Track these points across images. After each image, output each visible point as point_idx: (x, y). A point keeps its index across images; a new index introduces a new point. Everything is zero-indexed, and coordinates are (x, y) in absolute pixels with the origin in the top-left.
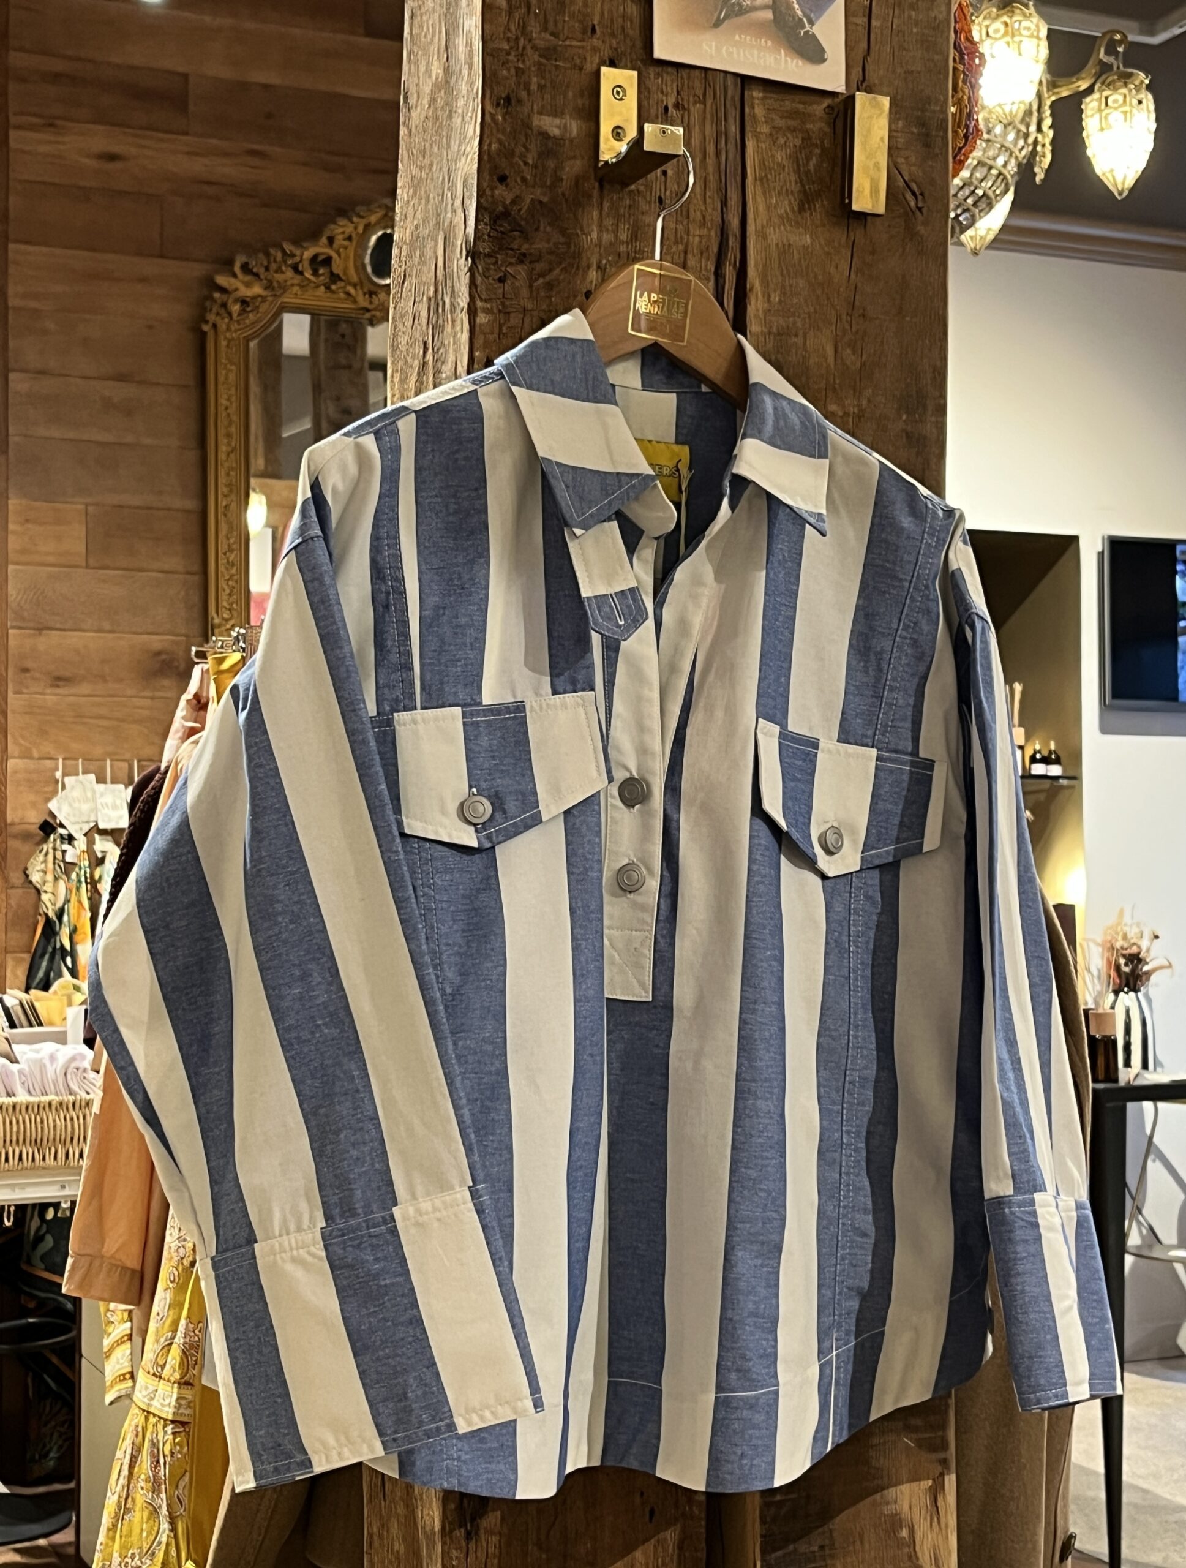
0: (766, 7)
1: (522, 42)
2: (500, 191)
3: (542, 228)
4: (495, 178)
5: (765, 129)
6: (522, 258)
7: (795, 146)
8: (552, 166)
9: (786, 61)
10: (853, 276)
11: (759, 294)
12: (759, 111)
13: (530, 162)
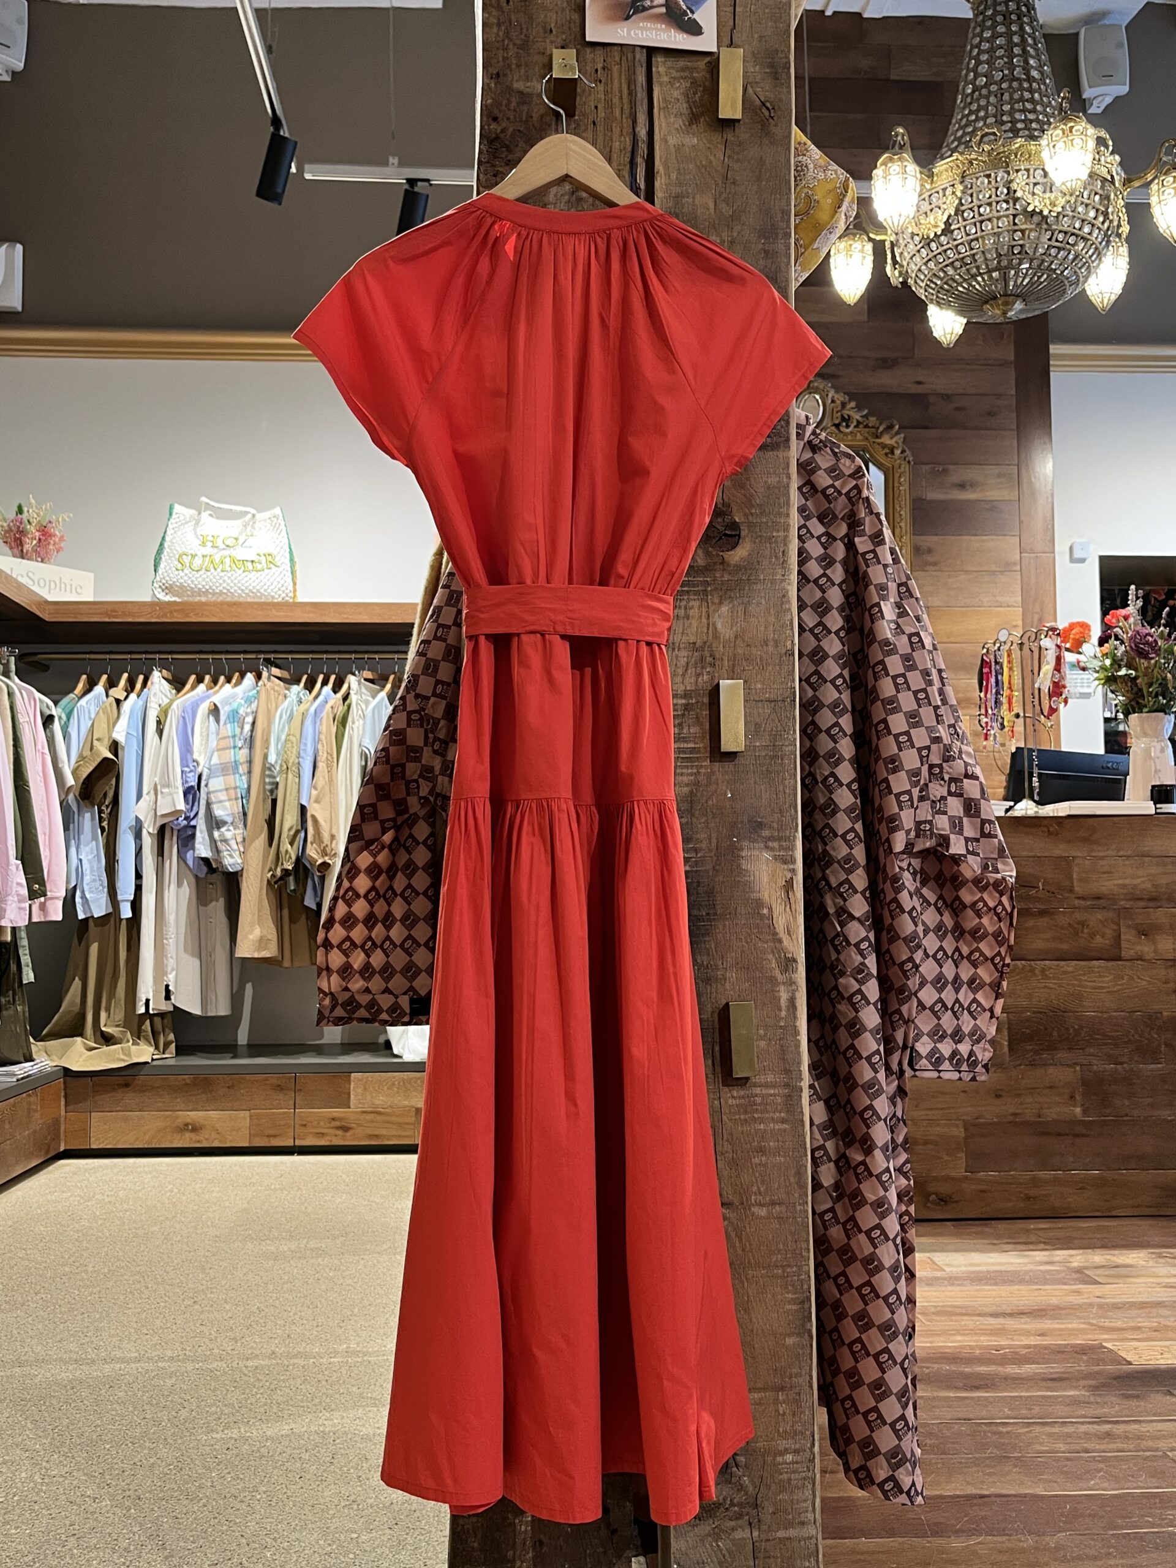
0: (661, 6)
1: (506, 42)
2: (493, 126)
4: (491, 120)
5: (666, 79)
7: (686, 87)
8: (526, 109)
10: (726, 160)
11: (664, 177)
12: (662, 69)
13: (512, 108)
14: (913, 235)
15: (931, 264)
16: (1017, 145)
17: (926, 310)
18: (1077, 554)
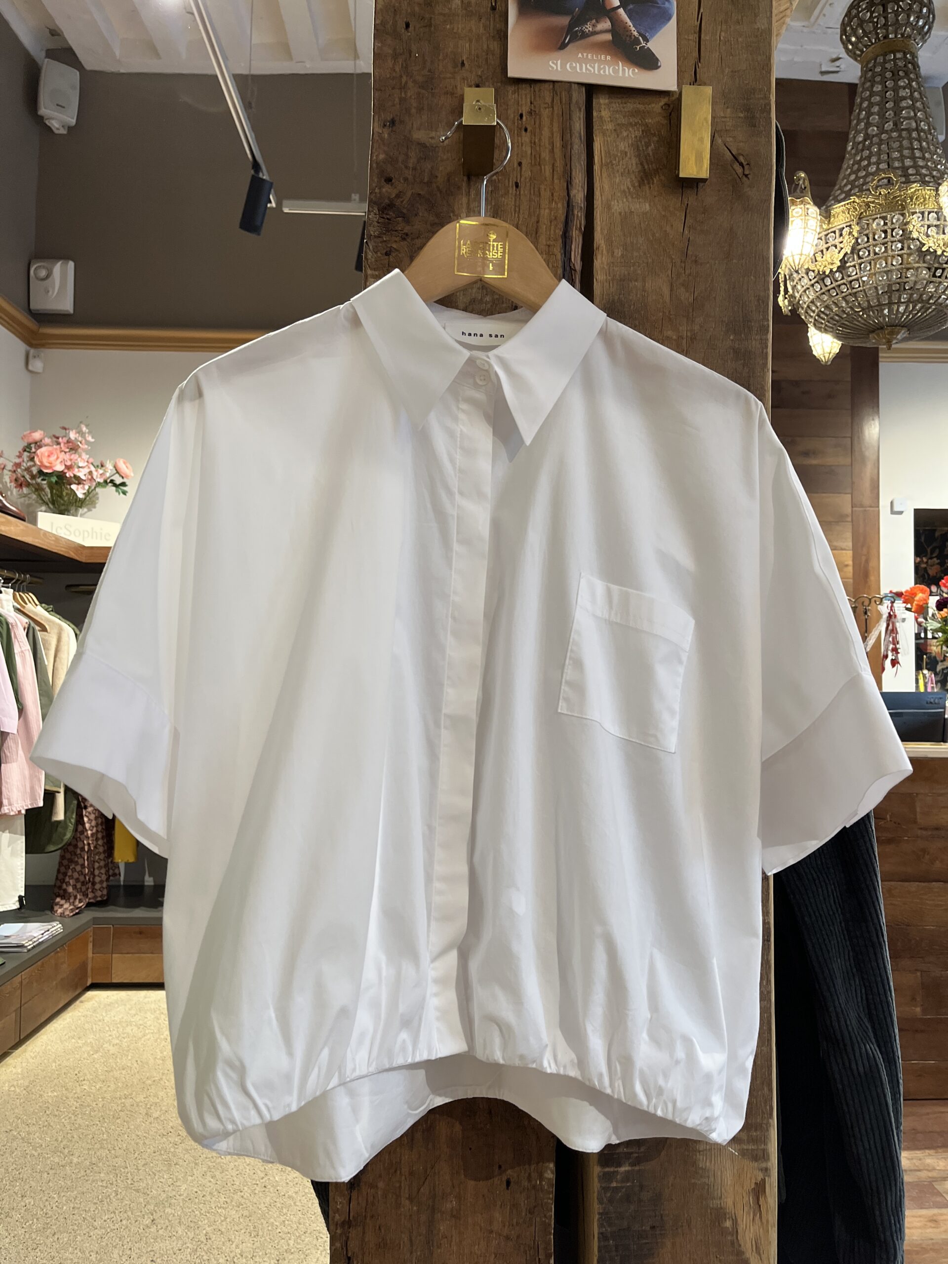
0: (606, 31)
1: (404, 79)
2: (387, 189)
3: (420, 214)
4: (383, 180)
5: (610, 126)
6: (405, 237)
7: (636, 137)
8: (429, 167)
9: (624, 70)
10: (686, 232)
11: (605, 252)
12: (605, 113)
13: (411, 165)
14: (808, 271)
15: (825, 298)
16: (912, 190)
17: (808, 332)
18: (896, 509)
